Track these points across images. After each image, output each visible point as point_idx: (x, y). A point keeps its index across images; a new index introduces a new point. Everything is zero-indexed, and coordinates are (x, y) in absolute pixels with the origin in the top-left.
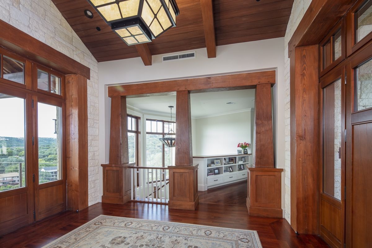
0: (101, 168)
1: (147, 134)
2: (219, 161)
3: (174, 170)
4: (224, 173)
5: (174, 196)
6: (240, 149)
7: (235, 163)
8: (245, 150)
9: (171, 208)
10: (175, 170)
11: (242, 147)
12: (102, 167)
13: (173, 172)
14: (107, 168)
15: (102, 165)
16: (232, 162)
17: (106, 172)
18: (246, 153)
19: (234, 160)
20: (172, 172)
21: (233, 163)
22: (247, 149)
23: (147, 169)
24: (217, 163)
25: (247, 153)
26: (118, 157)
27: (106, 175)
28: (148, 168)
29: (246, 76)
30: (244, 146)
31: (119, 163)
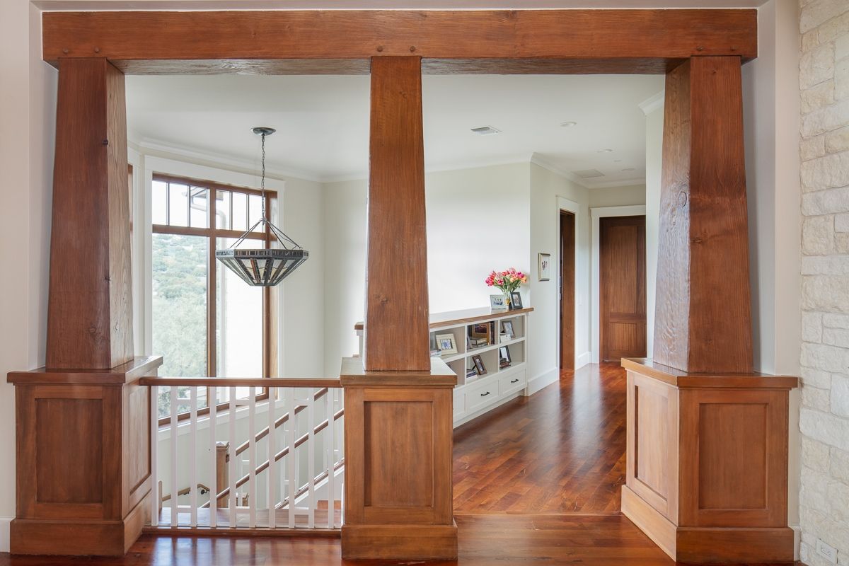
0: (9, 393)
1: (155, 235)
2: (451, 336)
3: (366, 391)
4: (467, 379)
5: (367, 502)
6: (497, 291)
7: (493, 342)
8: (515, 296)
9: (353, 556)
10: (371, 394)
11: (504, 284)
12: (11, 389)
13: (365, 402)
14: (40, 392)
15: (13, 377)
16: (485, 340)
17: (33, 409)
18: (515, 307)
19: (490, 333)
20: (358, 400)
21: (486, 344)
22: (518, 294)
23: (228, 389)
24: (446, 344)
25: (520, 308)
26: (93, 335)
27: (33, 421)
28: (233, 383)
29: (653, 21)
30: (509, 282)
31: (99, 367)
